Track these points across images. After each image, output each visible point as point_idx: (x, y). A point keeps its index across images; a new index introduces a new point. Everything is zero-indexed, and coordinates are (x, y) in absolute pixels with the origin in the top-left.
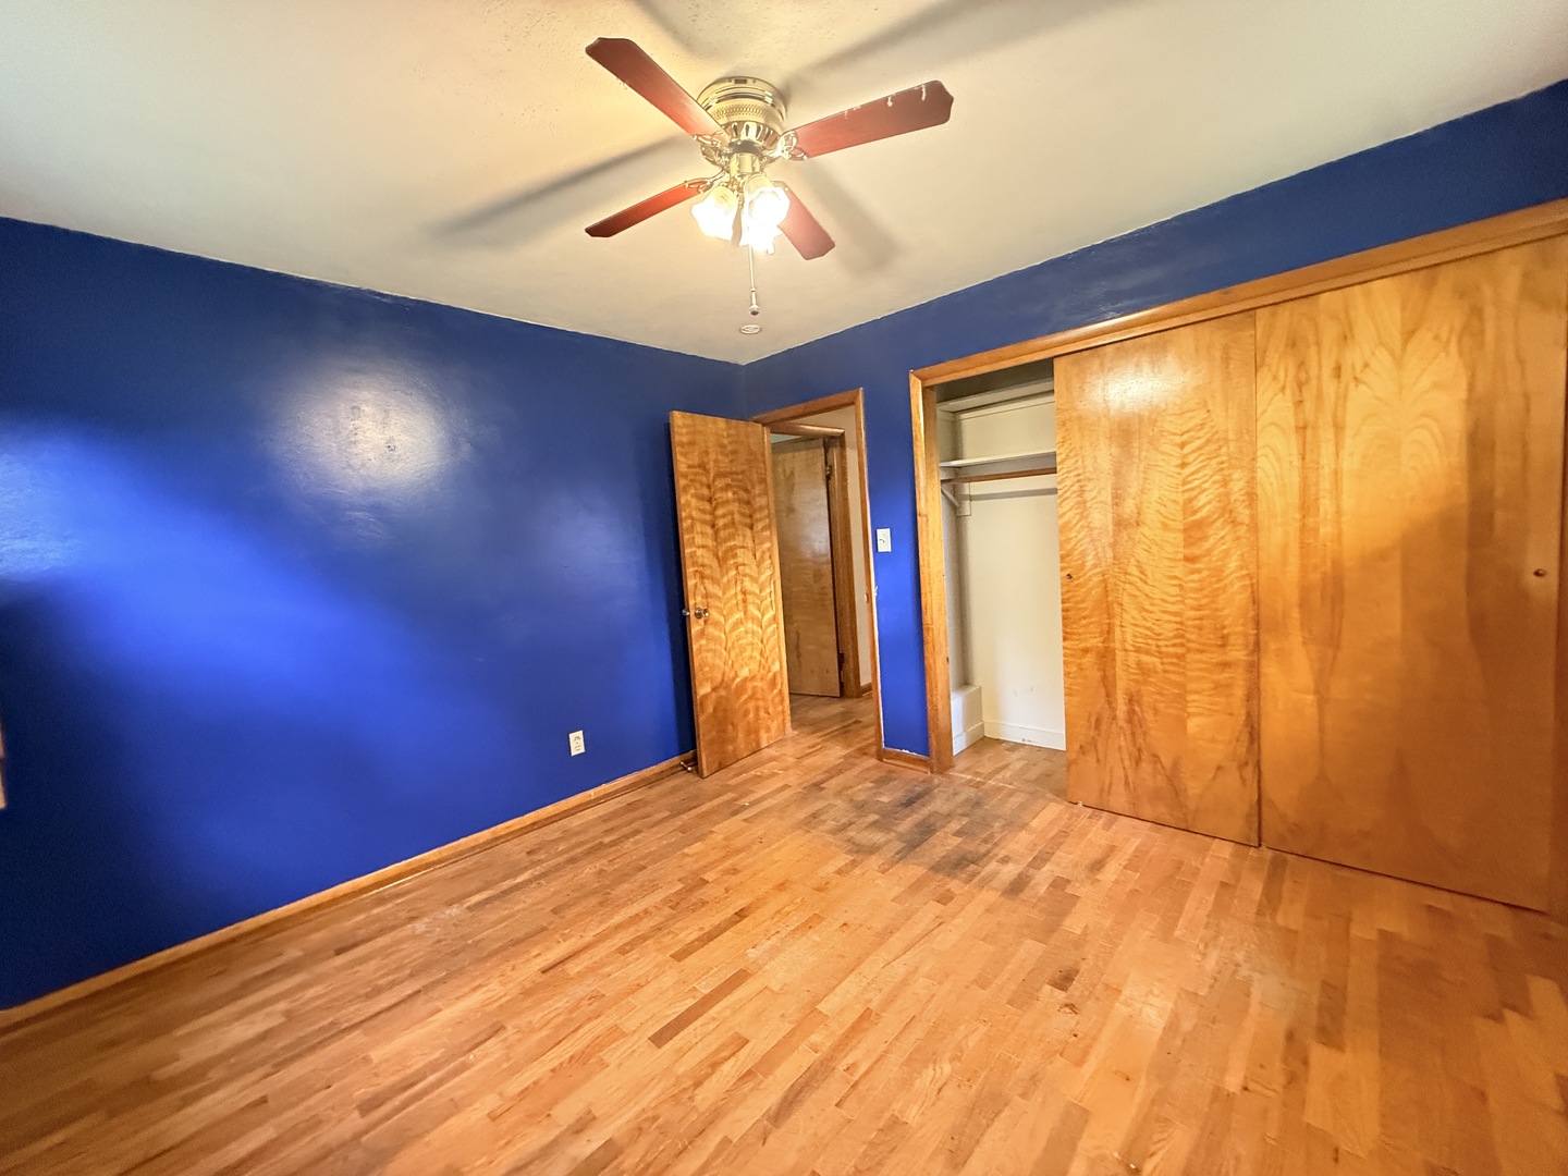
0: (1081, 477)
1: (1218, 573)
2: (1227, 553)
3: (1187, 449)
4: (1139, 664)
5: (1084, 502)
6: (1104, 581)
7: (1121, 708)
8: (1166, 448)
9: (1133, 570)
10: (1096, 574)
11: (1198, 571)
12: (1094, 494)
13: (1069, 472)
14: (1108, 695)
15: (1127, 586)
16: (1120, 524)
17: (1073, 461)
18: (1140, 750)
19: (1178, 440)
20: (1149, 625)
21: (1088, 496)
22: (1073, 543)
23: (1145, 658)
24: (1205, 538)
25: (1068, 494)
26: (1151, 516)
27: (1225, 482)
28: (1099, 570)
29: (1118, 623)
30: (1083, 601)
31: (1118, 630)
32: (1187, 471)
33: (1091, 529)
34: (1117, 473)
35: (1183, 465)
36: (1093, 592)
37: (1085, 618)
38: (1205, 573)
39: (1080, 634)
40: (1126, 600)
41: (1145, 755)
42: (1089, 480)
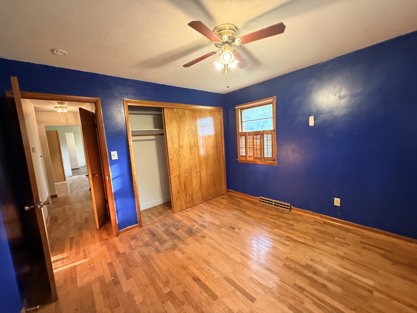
0: (172, 137)
1: (195, 156)
2: (195, 152)
3: (189, 132)
4: (185, 176)
5: (173, 143)
6: (178, 160)
7: (183, 186)
8: (186, 132)
9: (183, 157)
10: (176, 158)
11: (192, 156)
12: (175, 141)
13: (169, 135)
14: (180, 185)
15: (182, 160)
16: (180, 147)
17: (170, 133)
18: (187, 194)
19: (188, 131)
20: (186, 167)
21: (174, 141)
22: (171, 152)
23: (186, 175)
24: (193, 149)
25: (169, 141)
26: (184, 145)
27: (194, 139)
28: (177, 157)
29: (181, 168)
30: (174, 165)
31: (181, 170)
32: (189, 137)
33: (174, 149)
34: (178, 136)
35: (189, 136)
36: (176, 162)
37: (175, 169)
38: (193, 156)
39: (174, 173)
40: (182, 163)
41: (188, 195)
42: (173, 137)
